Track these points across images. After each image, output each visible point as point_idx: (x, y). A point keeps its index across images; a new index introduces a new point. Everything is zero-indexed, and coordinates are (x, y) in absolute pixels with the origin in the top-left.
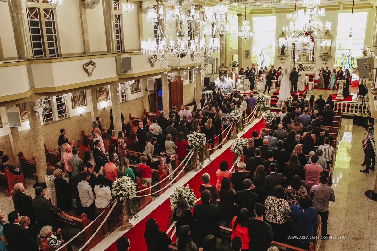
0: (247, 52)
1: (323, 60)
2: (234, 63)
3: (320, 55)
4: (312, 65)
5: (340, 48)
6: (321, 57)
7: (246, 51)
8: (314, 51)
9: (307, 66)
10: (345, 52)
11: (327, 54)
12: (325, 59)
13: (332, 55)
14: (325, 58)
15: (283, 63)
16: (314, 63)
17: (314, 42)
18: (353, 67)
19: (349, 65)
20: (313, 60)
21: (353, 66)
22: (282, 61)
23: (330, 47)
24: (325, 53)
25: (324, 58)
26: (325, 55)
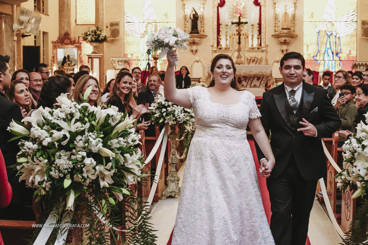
0: (115, 27)
1: (281, 43)
2: (95, 33)
3: (273, 33)
4: (259, 55)
5: (313, 20)
6: (277, 36)
7: (112, 25)
8: (260, 24)
9: (249, 58)
10: (322, 27)
11: (289, 29)
12: (285, 40)
13: (297, 32)
14: (287, 39)
15: (196, 51)
16: (263, 51)
17: (260, 7)
18: (340, 58)
19: (333, 53)
20: (260, 45)
21: (339, 55)
22: (194, 48)
23: (294, 17)
24: (285, 27)
25: (283, 39)
26: (285, 31)
